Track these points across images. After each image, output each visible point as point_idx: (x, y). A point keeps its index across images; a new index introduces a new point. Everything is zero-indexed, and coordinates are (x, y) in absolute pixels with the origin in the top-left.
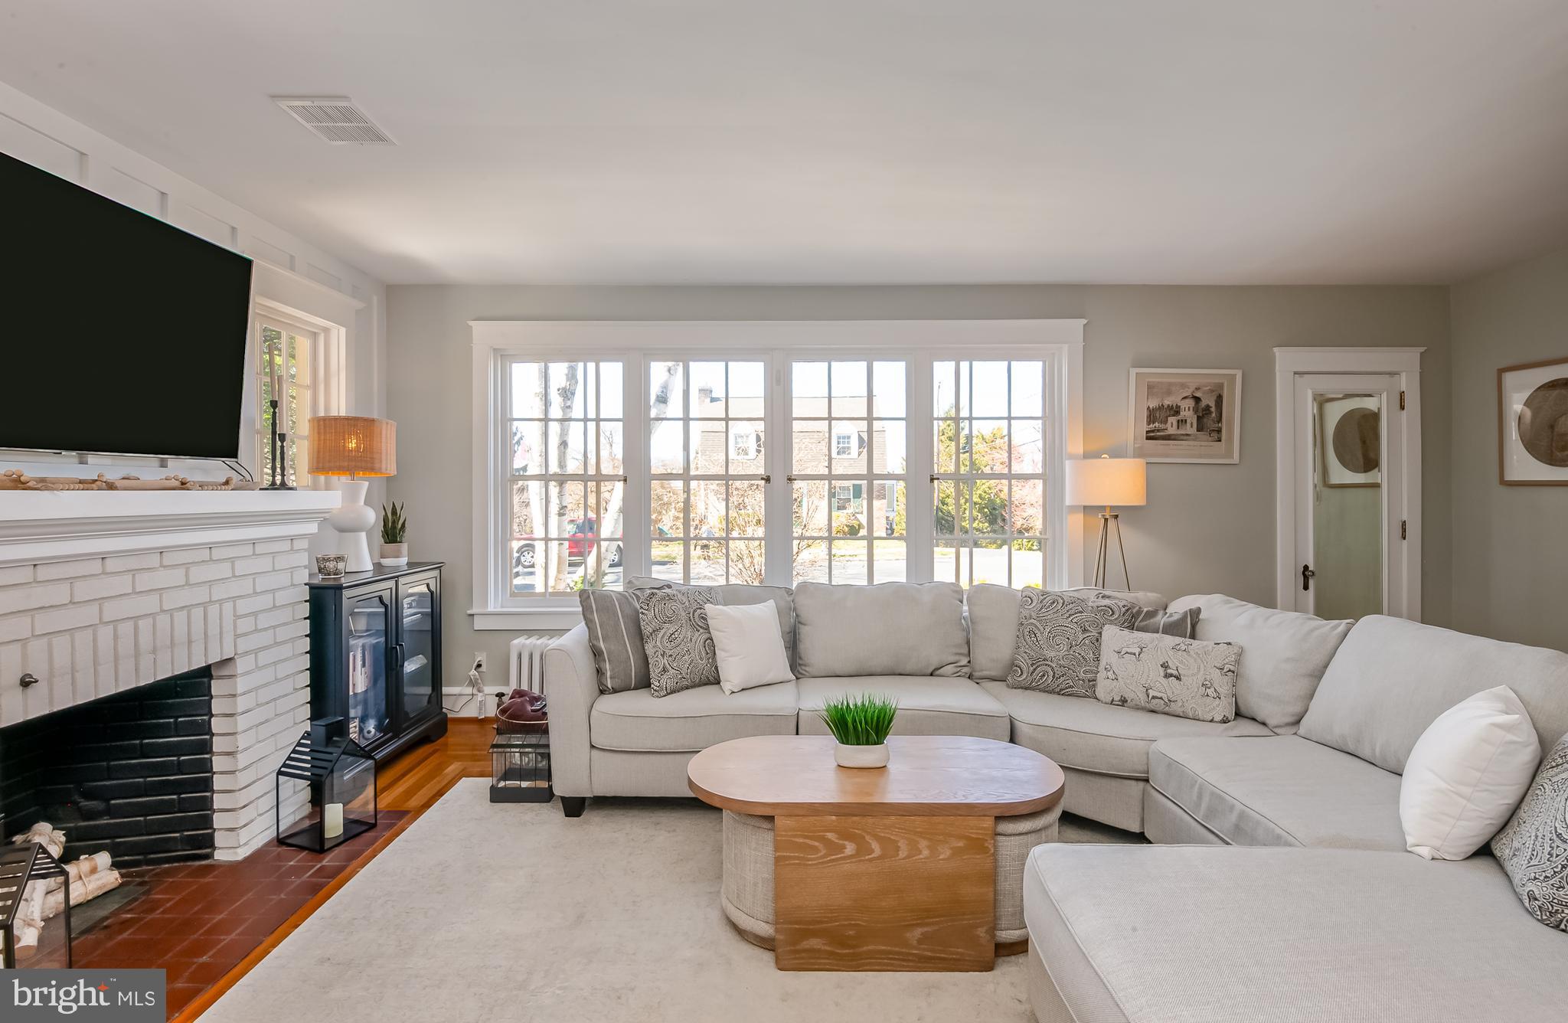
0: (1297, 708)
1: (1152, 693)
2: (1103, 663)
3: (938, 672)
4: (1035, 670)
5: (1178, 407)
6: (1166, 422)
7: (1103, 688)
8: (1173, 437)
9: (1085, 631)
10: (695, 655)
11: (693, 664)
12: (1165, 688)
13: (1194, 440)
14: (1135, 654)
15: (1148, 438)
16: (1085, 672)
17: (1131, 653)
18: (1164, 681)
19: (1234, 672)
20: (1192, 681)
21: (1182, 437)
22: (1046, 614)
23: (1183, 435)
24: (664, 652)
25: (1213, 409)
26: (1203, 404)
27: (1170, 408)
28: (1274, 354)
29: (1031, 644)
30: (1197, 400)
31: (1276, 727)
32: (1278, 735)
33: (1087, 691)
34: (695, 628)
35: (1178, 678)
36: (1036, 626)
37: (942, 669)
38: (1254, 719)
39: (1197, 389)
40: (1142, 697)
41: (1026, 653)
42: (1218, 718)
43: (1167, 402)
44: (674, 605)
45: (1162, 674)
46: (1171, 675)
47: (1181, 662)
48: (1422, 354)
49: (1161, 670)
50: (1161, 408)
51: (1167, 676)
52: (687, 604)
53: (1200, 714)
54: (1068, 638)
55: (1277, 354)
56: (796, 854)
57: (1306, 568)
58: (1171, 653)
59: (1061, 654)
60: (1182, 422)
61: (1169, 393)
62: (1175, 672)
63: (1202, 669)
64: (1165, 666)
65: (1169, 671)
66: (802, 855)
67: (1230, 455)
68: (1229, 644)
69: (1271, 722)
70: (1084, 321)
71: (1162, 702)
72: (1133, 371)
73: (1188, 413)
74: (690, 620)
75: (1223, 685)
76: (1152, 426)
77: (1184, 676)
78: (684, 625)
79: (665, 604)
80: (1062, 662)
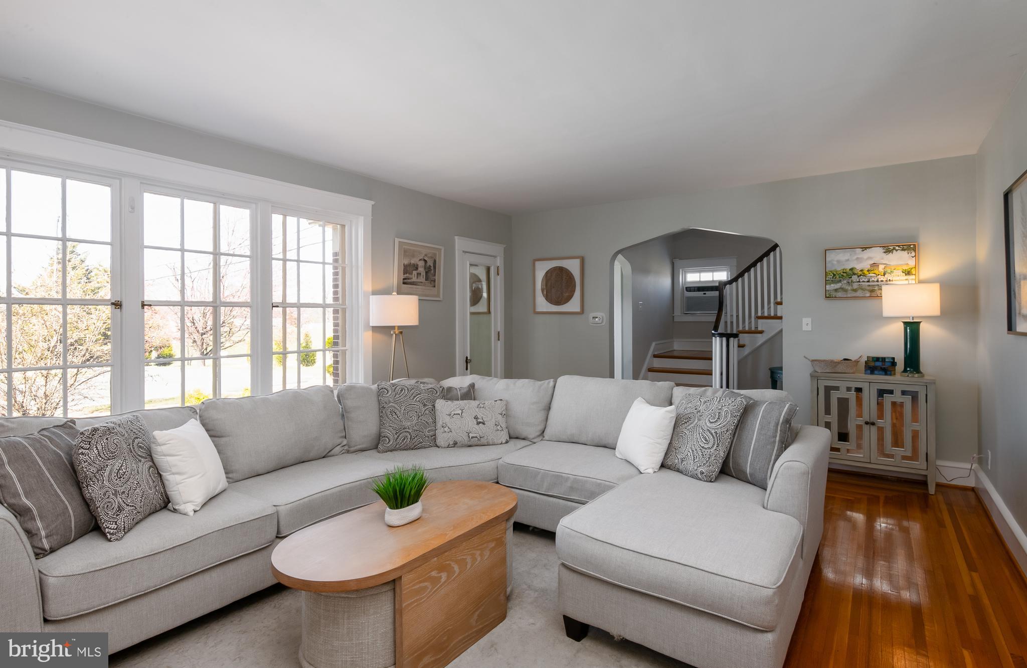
0: (541, 427)
1: (471, 435)
2: (439, 423)
3: (330, 454)
4: (398, 436)
5: (417, 265)
6: (412, 274)
7: (442, 439)
8: (415, 283)
9: (425, 405)
10: (144, 485)
11: (145, 496)
12: (477, 430)
13: (424, 285)
14: (459, 414)
15: (404, 283)
16: (429, 431)
17: (457, 414)
18: (477, 427)
19: (506, 414)
20: (490, 424)
21: (419, 284)
22: (398, 399)
23: (419, 282)
24: (116, 491)
25: (432, 268)
26: (429, 264)
27: (414, 265)
28: (455, 240)
29: (393, 419)
30: (425, 261)
31: (533, 439)
32: (535, 443)
33: (430, 443)
34: (137, 458)
35: (484, 424)
36: (395, 407)
37: (333, 451)
38: (517, 438)
39: (426, 255)
40: (466, 438)
41: (391, 426)
42: (504, 442)
43: (412, 262)
44: (116, 439)
45: (475, 423)
46: (480, 423)
47: (483, 414)
48: (505, 248)
49: (475, 420)
50: (410, 265)
51: (478, 423)
52: (126, 435)
53: (496, 441)
54: (416, 412)
55: (457, 240)
56: (415, 599)
57: (467, 358)
58: (477, 410)
59: (414, 422)
60: (419, 274)
61: (413, 256)
62: (481, 420)
63: (494, 416)
64: (476, 418)
65: (479, 420)
66: (418, 597)
67: (438, 296)
68: (501, 400)
69: (531, 436)
70: (373, 203)
71: (477, 439)
72: (397, 240)
73: (421, 270)
74: (131, 452)
75: (502, 421)
76: (405, 275)
77: (486, 421)
78: (127, 458)
79: (107, 439)
80: (415, 428)
